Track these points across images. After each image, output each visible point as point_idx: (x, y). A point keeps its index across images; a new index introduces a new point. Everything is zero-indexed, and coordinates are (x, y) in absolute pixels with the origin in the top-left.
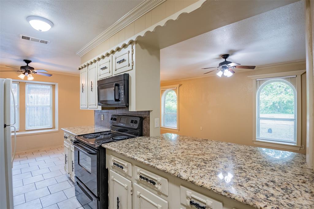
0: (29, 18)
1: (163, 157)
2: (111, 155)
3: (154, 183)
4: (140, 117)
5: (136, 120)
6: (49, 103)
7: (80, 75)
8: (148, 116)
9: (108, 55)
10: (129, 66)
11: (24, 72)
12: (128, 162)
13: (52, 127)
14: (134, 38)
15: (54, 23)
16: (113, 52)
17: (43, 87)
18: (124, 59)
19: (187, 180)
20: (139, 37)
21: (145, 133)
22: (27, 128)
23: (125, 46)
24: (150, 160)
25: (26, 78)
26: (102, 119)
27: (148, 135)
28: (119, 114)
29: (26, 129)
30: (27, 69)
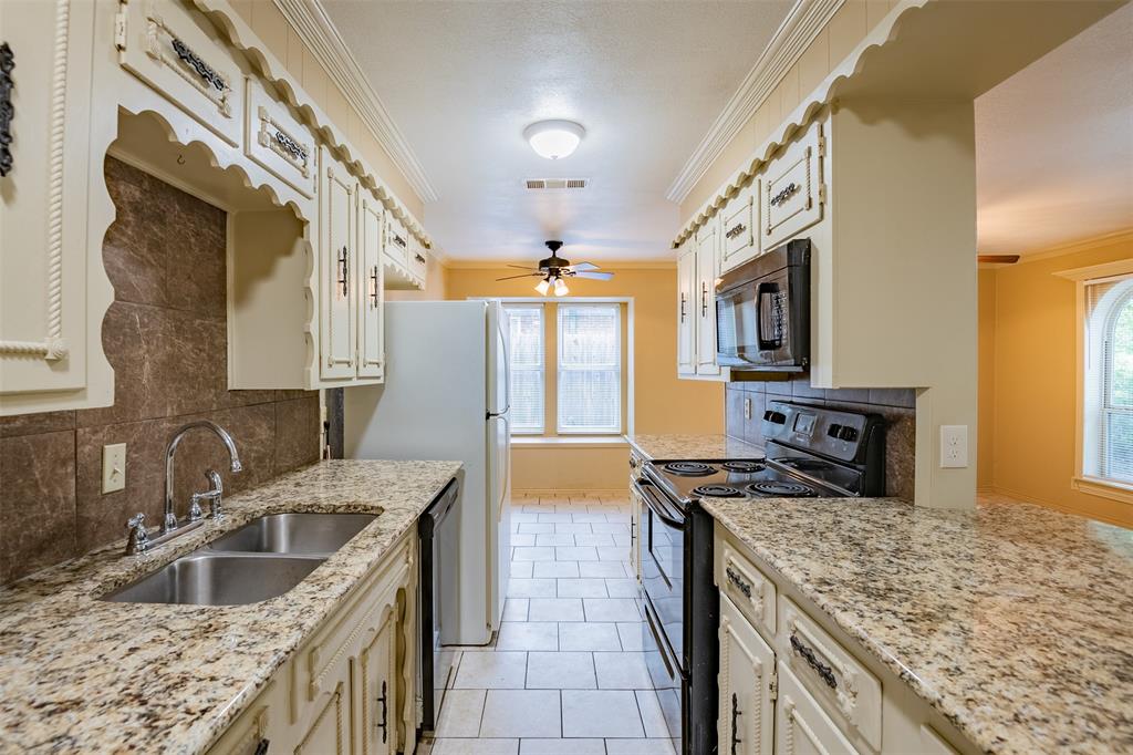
0: (529, 130)
1: (899, 591)
2: (725, 542)
3: (831, 682)
4: (869, 415)
5: (851, 425)
6: (613, 362)
7: (679, 262)
8: (911, 411)
9: (747, 180)
10: (810, 206)
11: (546, 276)
12: (767, 578)
13: (619, 431)
14: (820, 95)
15: (586, 123)
16: (761, 166)
17: (600, 311)
18: (793, 186)
19: (933, 705)
20: (841, 80)
21: (894, 484)
22: (563, 427)
23: (796, 133)
24: (829, 584)
25: (552, 290)
26: (747, 416)
27: (906, 496)
28: (795, 400)
29: (560, 431)
30: (553, 267)
